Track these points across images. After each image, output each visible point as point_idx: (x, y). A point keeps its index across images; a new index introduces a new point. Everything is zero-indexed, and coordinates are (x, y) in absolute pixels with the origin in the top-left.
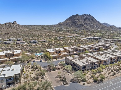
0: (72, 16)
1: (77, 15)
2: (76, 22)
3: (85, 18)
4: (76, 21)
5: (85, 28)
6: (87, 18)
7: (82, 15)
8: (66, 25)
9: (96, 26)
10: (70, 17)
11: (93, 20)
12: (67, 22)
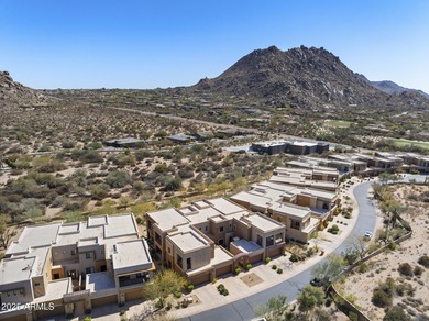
0: (251, 54)
1: (273, 49)
2: (263, 75)
3: (303, 63)
4: (263, 70)
5: (293, 98)
6: (310, 61)
7: (293, 51)
8: (228, 86)
9: (342, 93)
10: (245, 58)
11: (334, 70)
12: (233, 75)
